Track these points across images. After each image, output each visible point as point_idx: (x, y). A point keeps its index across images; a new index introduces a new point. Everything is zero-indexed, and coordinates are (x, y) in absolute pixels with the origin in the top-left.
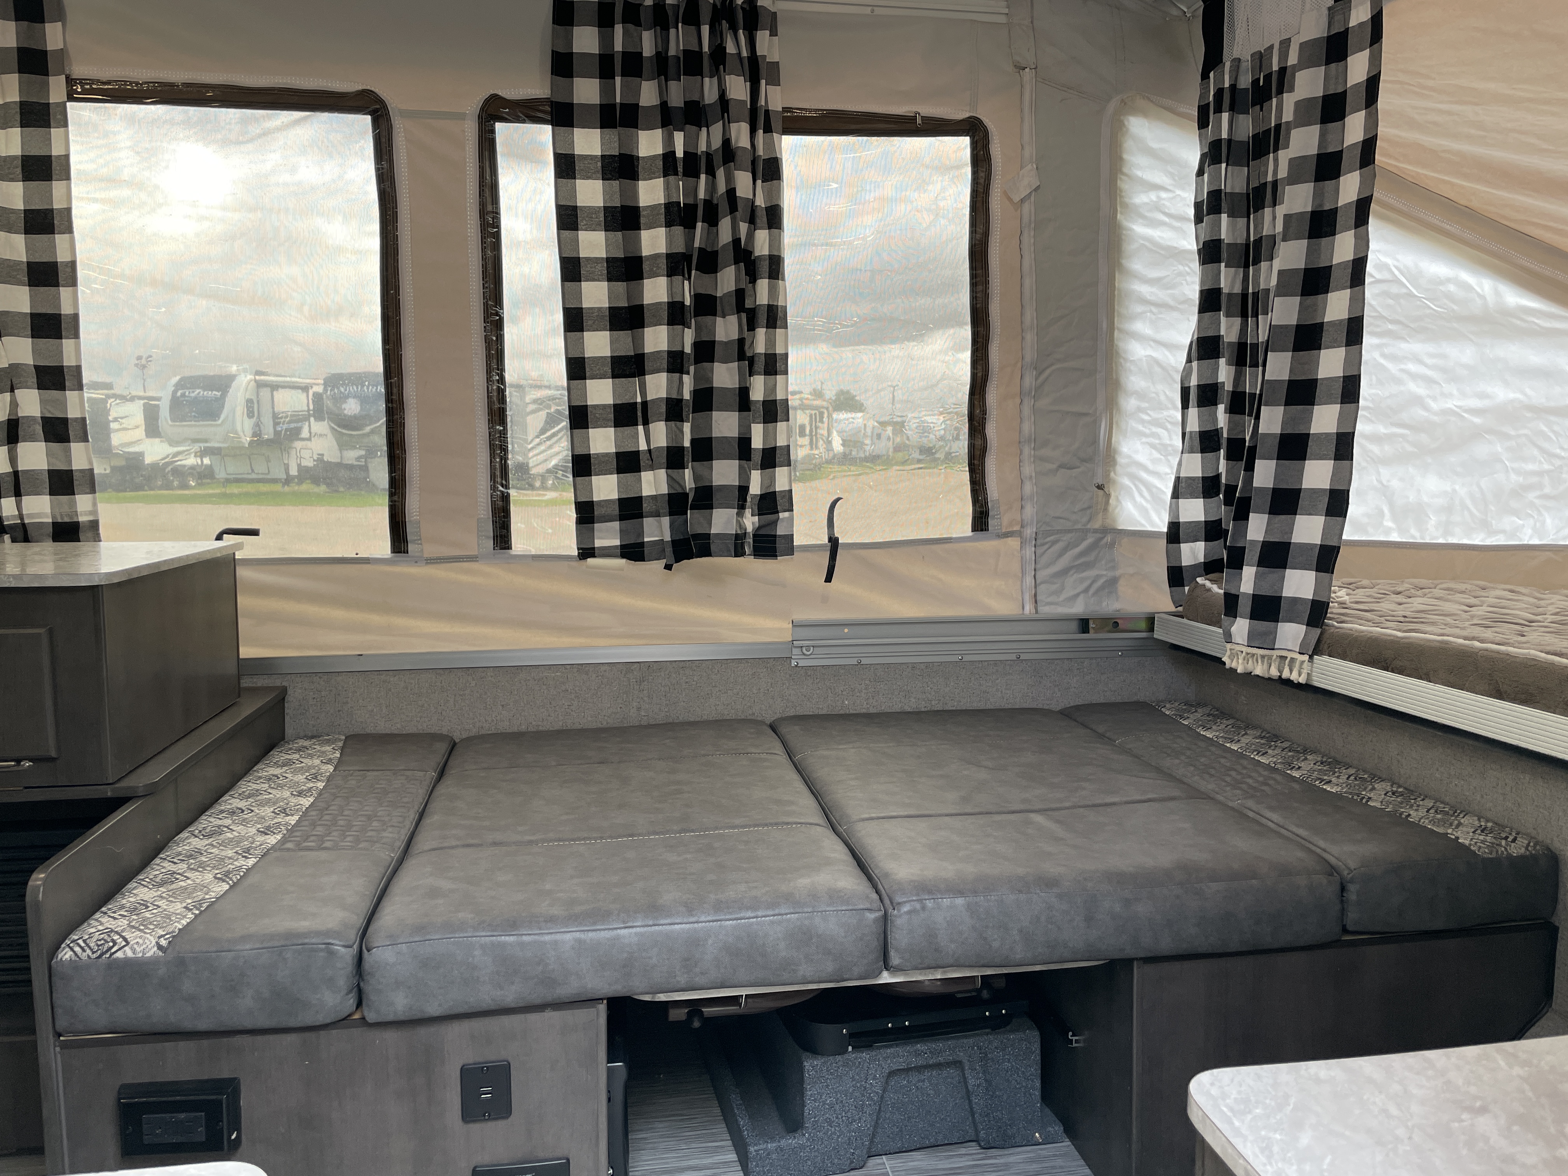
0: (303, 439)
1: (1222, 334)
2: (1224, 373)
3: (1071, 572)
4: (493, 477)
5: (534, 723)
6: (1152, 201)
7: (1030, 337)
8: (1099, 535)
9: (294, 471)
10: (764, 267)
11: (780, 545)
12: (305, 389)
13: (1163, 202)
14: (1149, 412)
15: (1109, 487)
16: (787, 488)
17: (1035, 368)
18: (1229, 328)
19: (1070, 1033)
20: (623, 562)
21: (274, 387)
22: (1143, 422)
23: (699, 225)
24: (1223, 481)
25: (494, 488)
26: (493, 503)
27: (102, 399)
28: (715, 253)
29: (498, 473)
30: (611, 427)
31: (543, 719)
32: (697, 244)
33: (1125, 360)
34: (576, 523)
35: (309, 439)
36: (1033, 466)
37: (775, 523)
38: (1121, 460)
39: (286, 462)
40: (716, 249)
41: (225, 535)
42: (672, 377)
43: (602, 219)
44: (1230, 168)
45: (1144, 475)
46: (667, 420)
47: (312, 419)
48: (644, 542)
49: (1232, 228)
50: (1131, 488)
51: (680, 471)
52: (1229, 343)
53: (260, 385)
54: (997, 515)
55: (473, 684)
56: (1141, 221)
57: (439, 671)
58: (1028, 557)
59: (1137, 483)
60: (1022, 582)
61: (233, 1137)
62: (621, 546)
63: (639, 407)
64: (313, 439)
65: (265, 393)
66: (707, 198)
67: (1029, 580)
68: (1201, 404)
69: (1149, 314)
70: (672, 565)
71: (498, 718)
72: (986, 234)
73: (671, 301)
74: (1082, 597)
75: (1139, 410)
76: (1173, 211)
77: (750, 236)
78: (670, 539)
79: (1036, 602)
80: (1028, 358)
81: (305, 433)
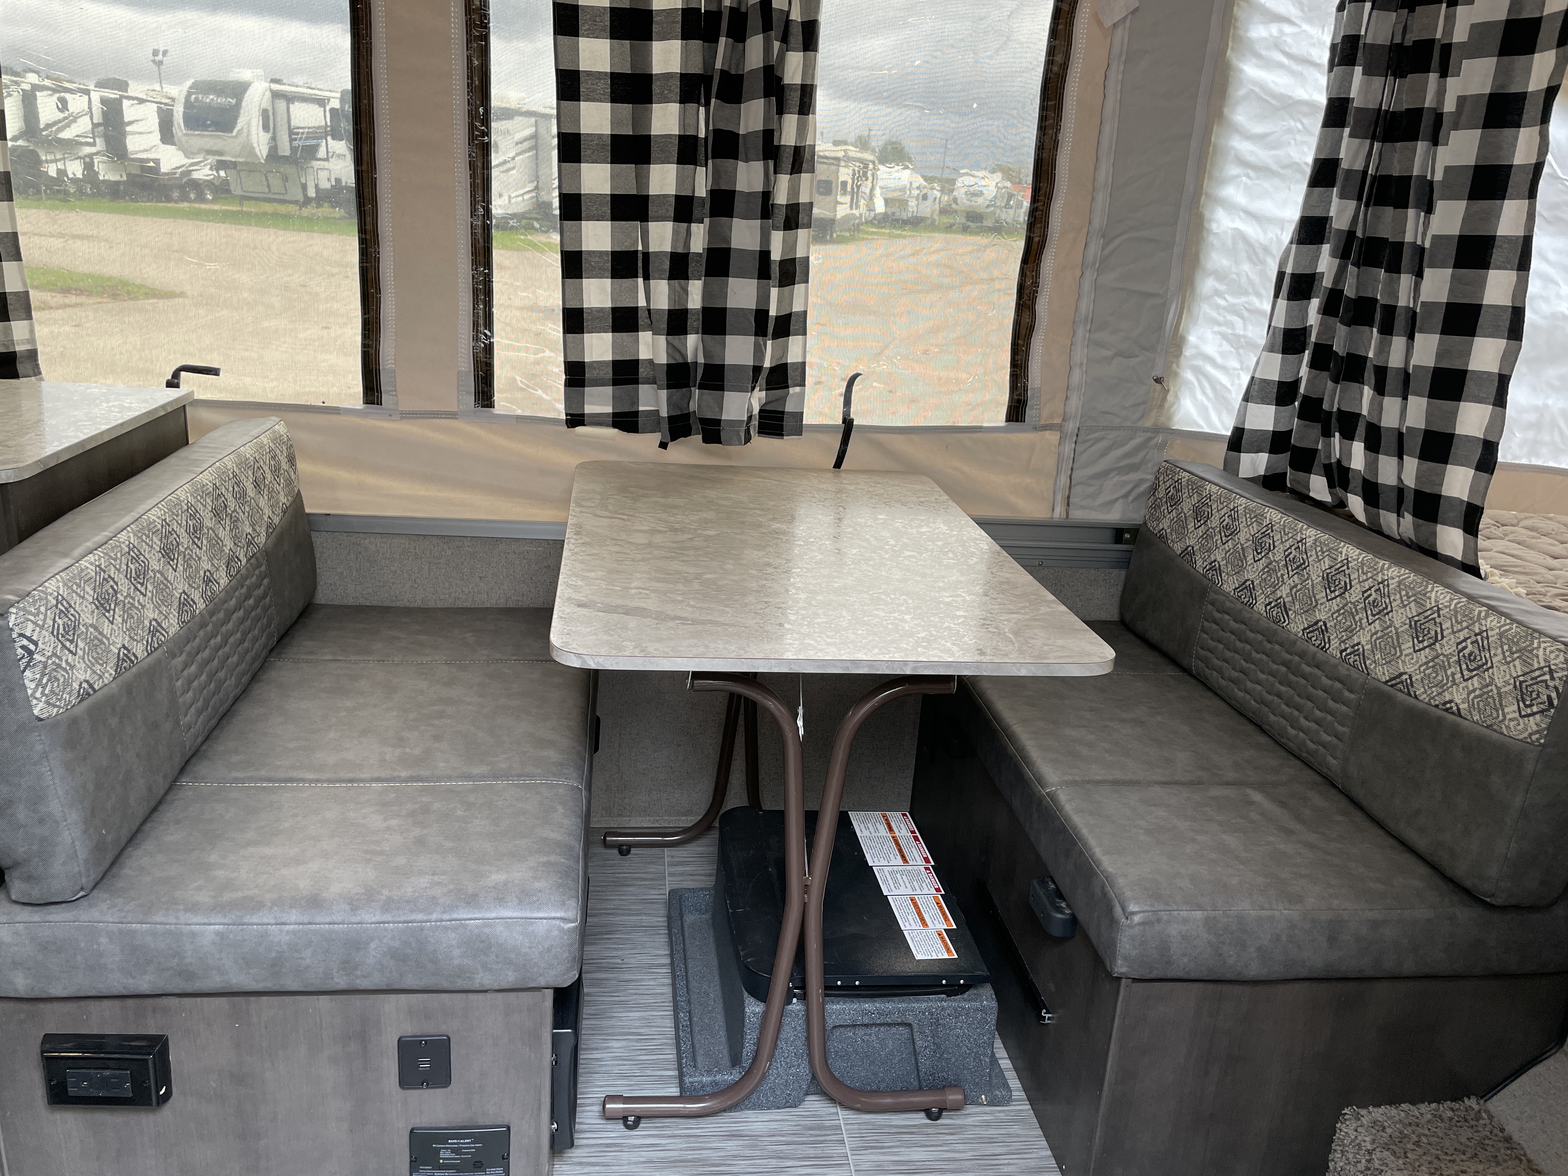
0: (320, 159)
1: (1331, 215)
2: (1325, 262)
3: (1112, 475)
4: (476, 325)
5: (513, 598)
6: (1271, 36)
7: (1102, 197)
8: (1149, 435)
9: (312, 193)
10: (794, 99)
11: (787, 423)
12: (321, 102)
13: (1285, 38)
14: (1226, 296)
15: (1168, 381)
16: (800, 360)
17: (1103, 236)
18: (1340, 212)
19: (1044, 1011)
20: (615, 431)
21: (290, 99)
22: (1218, 307)
23: (723, 40)
24: (1302, 390)
25: (476, 339)
26: (475, 355)
27: (116, 99)
28: (740, 78)
29: (481, 322)
30: (607, 278)
31: (523, 595)
32: (718, 65)
33: (1209, 231)
34: (565, 386)
35: (327, 160)
36: (1086, 350)
37: (784, 399)
38: (1188, 352)
39: (303, 181)
40: (741, 73)
41: (182, 373)
42: (678, 226)
43: (608, 23)
44: (1375, 12)
45: (1210, 369)
46: (671, 278)
47: (329, 138)
48: (638, 412)
49: (1365, 88)
50: (1193, 384)
51: (682, 337)
52: (1338, 230)
53: (276, 95)
54: (1037, 405)
55: (449, 553)
56: (1254, 60)
57: (412, 537)
58: (1066, 455)
59: (1201, 377)
60: (1056, 480)
61: (161, 1093)
62: (613, 413)
63: (640, 256)
64: (331, 160)
65: (281, 104)
66: (734, 5)
67: (1064, 479)
68: (1293, 296)
69: (1244, 178)
70: (667, 444)
71: (476, 590)
72: (1065, 66)
73: (682, 133)
74: (1120, 501)
75: (1217, 293)
76: (1295, 51)
77: (782, 58)
78: (666, 415)
79: (1068, 505)
80: (1096, 223)
81: (322, 153)
